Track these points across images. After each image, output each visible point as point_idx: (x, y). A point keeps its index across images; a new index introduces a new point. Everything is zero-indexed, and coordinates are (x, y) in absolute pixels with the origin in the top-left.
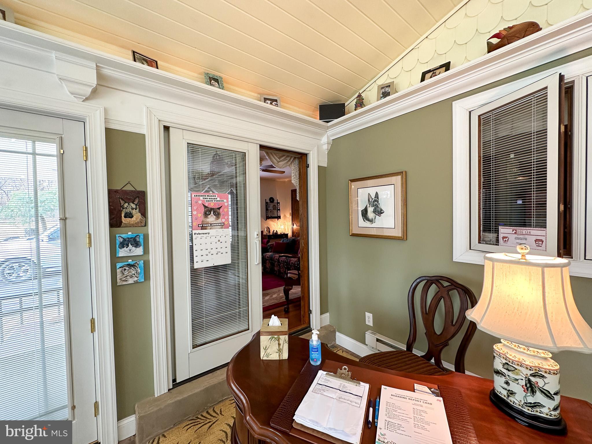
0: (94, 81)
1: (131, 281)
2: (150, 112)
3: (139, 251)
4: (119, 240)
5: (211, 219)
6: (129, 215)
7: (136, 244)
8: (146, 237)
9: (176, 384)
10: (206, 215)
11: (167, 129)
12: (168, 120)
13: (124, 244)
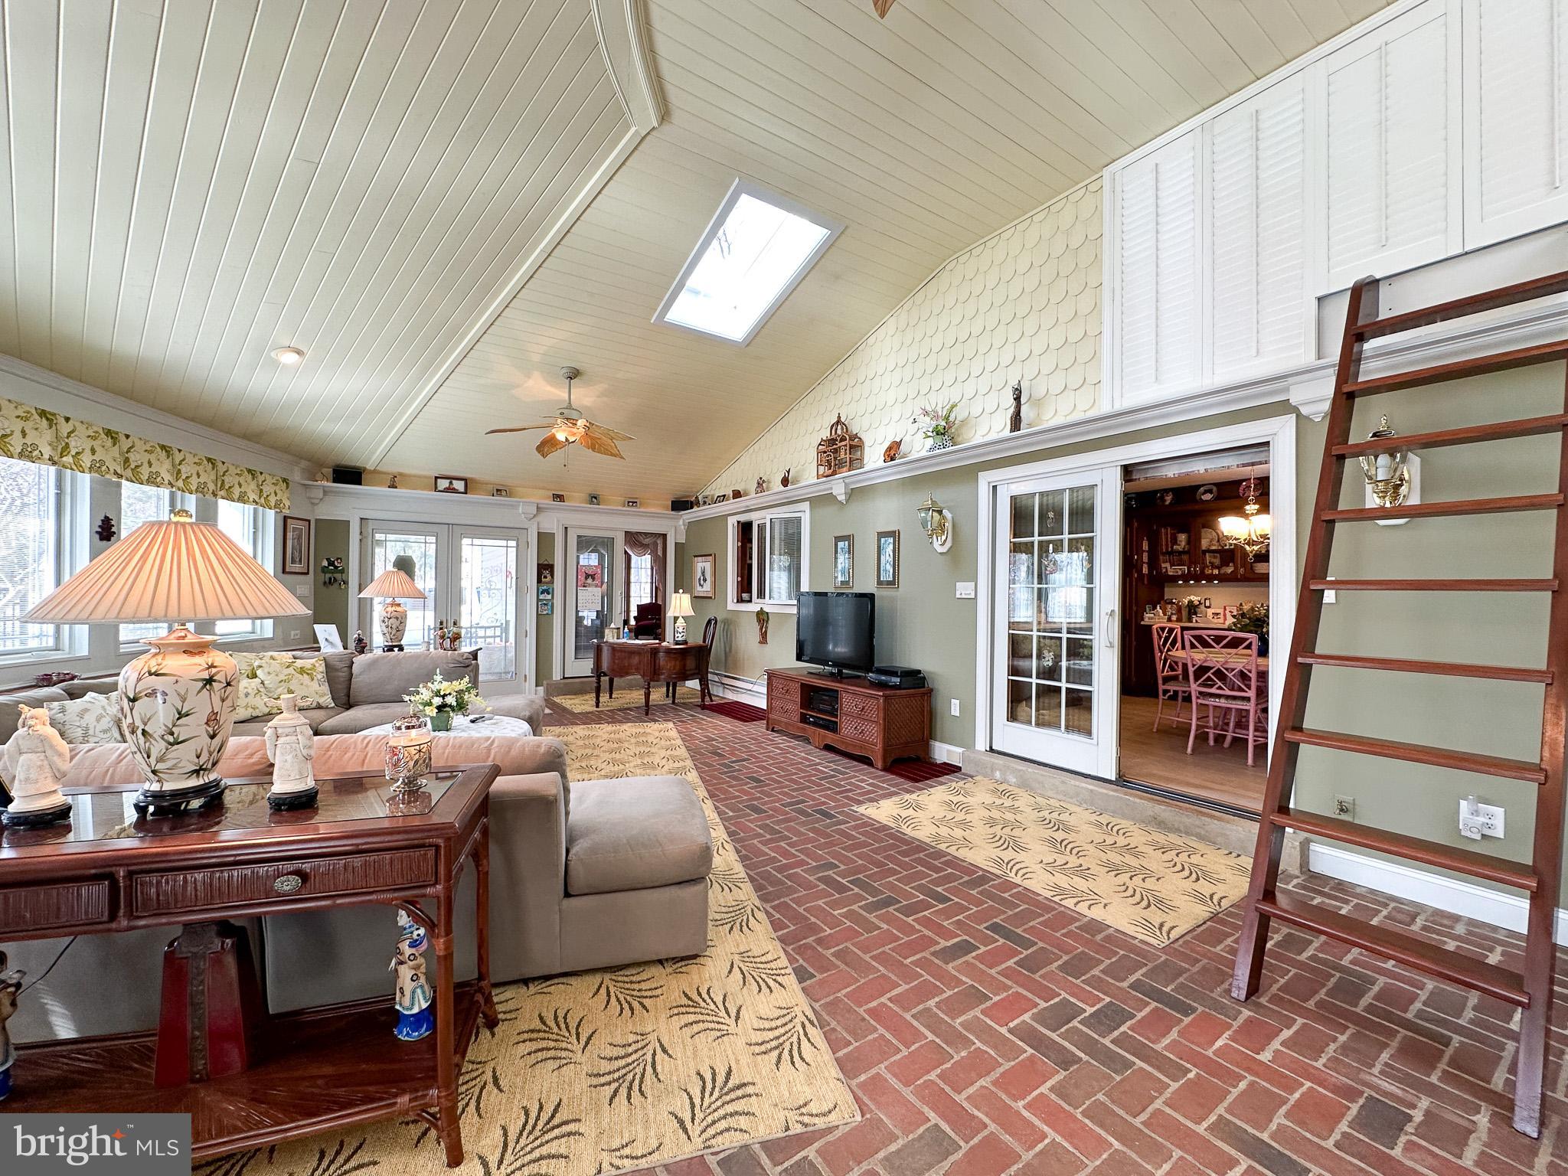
0: (535, 512)
1: (545, 613)
2: (558, 521)
3: (549, 597)
4: (540, 590)
5: (590, 581)
6: (545, 577)
7: (548, 594)
8: (553, 589)
9: (564, 678)
10: (586, 578)
11: (566, 528)
12: (567, 523)
13: (542, 593)
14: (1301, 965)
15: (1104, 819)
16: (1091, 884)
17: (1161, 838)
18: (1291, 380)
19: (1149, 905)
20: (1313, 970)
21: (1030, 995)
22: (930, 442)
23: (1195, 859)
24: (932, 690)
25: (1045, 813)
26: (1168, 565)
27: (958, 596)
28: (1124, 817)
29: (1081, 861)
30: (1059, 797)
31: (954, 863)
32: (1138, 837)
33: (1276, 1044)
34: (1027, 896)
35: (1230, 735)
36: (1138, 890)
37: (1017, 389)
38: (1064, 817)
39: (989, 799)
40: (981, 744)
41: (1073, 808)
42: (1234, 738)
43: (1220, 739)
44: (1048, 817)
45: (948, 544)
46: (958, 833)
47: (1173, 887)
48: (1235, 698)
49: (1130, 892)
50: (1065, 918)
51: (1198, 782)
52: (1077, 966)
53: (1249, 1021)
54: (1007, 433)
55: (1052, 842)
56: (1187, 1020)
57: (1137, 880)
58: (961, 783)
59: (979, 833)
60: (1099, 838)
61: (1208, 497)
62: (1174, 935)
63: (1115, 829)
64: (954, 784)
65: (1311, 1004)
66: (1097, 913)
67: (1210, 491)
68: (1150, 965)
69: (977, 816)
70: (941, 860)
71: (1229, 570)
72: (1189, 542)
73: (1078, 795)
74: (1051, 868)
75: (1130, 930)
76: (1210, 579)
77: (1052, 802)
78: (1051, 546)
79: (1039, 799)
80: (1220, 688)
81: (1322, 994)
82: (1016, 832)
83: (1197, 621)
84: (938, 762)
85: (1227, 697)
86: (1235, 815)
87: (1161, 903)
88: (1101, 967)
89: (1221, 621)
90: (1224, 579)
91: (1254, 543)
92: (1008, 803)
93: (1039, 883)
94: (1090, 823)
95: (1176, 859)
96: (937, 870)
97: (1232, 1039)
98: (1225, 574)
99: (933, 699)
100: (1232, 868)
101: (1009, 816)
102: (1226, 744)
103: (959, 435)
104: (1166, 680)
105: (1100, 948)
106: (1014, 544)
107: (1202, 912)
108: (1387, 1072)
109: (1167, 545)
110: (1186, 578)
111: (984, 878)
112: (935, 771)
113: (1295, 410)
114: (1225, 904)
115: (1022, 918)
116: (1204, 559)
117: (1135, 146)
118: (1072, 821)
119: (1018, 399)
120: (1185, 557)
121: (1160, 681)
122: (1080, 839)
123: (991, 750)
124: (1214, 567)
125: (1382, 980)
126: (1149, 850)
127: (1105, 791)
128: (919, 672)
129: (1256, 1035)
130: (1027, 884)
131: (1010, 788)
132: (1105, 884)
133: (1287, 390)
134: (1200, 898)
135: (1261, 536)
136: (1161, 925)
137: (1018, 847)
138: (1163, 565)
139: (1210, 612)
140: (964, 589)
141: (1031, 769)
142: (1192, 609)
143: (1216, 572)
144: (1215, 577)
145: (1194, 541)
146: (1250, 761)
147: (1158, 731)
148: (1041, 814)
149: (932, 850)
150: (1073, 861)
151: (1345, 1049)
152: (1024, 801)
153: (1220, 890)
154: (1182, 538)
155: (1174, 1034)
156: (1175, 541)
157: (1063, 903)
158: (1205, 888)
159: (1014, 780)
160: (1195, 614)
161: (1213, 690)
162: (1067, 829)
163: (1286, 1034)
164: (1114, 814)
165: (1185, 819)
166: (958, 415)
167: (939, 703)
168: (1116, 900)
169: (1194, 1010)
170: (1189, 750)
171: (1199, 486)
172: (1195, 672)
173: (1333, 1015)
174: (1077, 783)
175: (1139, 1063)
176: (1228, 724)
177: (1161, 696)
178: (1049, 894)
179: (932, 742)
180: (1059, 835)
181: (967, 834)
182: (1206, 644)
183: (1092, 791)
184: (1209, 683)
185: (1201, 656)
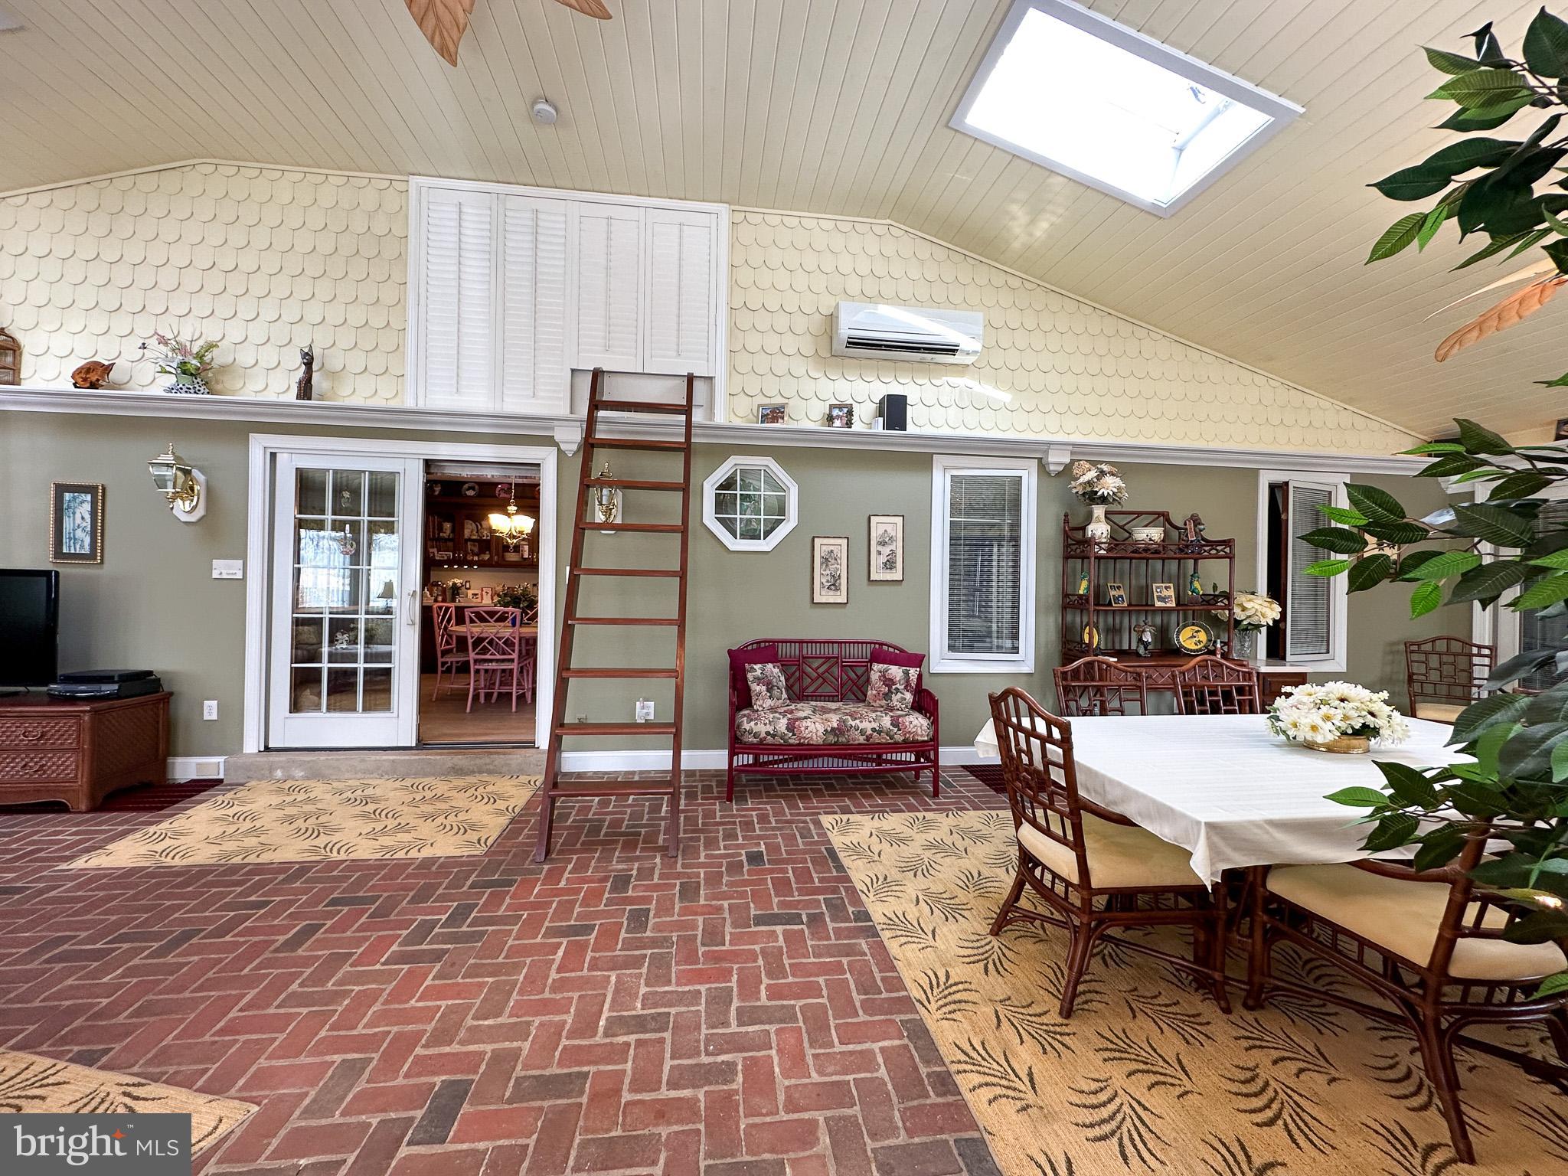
14: (569, 828)
15: (408, 782)
16: (414, 834)
17: (460, 782)
18: (556, 423)
19: (466, 831)
20: (576, 827)
21: (391, 932)
22: (171, 380)
23: (490, 788)
24: (171, 694)
25: (349, 794)
26: (435, 550)
27: (215, 575)
28: (426, 775)
29: (398, 820)
30: (358, 776)
31: (259, 869)
32: (441, 787)
33: (566, 875)
34: (356, 865)
35: (496, 691)
36: (454, 824)
37: (307, 354)
38: (369, 791)
39: (275, 800)
40: (252, 744)
41: (378, 782)
42: (499, 693)
43: (488, 696)
44: (352, 796)
45: (200, 512)
46: (251, 842)
47: (479, 812)
48: (503, 661)
49: (448, 828)
50: (401, 867)
51: (482, 731)
52: (424, 894)
53: (549, 870)
54: (291, 397)
55: (365, 815)
56: (513, 889)
57: (451, 818)
58: (230, 795)
59: (278, 833)
60: (408, 798)
61: (471, 493)
62: (489, 843)
63: (420, 787)
64: (220, 798)
65: (578, 846)
66: (427, 853)
67: (473, 488)
68: (479, 868)
69: (267, 820)
70: (241, 873)
71: (487, 557)
72: (453, 530)
73: (378, 768)
74: (372, 835)
75: (458, 853)
76: (471, 564)
77: (350, 783)
78: (348, 526)
79: (335, 784)
80: (492, 654)
81: (583, 838)
82: (322, 819)
83: (461, 601)
84: (183, 782)
85: (497, 661)
86: (514, 747)
87: (474, 827)
88: (444, 886)
89: (479, 600)
90: (483, 565)
91: (514, 537)
92: (301, 797)
93: (366, 851)
94: (396, 789)
95: (476, 793)
96: (239, 883)
97: (542, 885)
98: (483, 560)
99: (172, 706)
100: (516, 786)
101: (308, 808)
102: (493, 700)
103: (217, 382)
104: (445, 653)
105: (437, 875)
106: (300, 520)
107: (504, 821)
108: (620, 860)
109: (434, 533)
110: (451, 563)
111: (304, 868)
112: (185, 791)
113: (556, 445)
114: (517, 810)
115: (359, 884)
116: (466, 547)
117: (442, 174)
118: (378, 792)
119: (309, 365)
120: (450, 544)
121: (439, 654)
122: (392, 805)
123: (267, 749)
124: (474, 554)
125: (608, 817)
126: (454, 793)
127: (407, 757)
128: (150, 673)
129: (554, 876)
130: (352, 856)
131: (297, 783)
132: (426, 830)
133: (552, 429)
134: (499, 812)
135: (520, 532)
136: (479, 840)
137: (331, 831)
138: (431, 550)
139: (470, 593)
140: (224, 568)
141: (323, 757)
142: (456, 590)
143: (476, 558)
144: (475, 563)
145: (458, 529)
146: (514, 709)
147: (437, 699)
148: (344, 796)
149: (222, 869)
150: (391, 823)
151: (599, 860)
152: (318, 789)
153: (512, 803)
154: (447, 526)
155: (508, 900)
156: (441, 529)
157: (394, 857)
158: (501, 805)
159: (302, 773)
160: (458, 594)
161: (488, 657)
162: (375, 800)
163: (570, 867)
164: (416, 775)
165: (478, 762)
166: (218, 357)
167: (182, 710)
168: (440, 837)
169: (516, 881)
170: (468, 710)
171: (465, 483)
172: (473, 643)
173: (589, 846)
174: (378, 758)
175: (490, 928)
176: (494, 684)
177: (440, 669)
178: (378, 856)
179: (170, 760)
180: (370, 808)
181: (263, 839)
182: (483, 620)
183: (393, 761)
184: (485, 651)
185: (478, 629)
